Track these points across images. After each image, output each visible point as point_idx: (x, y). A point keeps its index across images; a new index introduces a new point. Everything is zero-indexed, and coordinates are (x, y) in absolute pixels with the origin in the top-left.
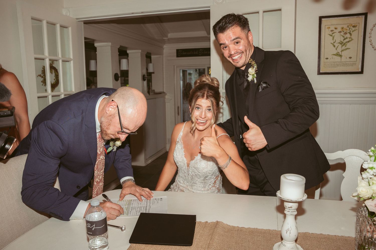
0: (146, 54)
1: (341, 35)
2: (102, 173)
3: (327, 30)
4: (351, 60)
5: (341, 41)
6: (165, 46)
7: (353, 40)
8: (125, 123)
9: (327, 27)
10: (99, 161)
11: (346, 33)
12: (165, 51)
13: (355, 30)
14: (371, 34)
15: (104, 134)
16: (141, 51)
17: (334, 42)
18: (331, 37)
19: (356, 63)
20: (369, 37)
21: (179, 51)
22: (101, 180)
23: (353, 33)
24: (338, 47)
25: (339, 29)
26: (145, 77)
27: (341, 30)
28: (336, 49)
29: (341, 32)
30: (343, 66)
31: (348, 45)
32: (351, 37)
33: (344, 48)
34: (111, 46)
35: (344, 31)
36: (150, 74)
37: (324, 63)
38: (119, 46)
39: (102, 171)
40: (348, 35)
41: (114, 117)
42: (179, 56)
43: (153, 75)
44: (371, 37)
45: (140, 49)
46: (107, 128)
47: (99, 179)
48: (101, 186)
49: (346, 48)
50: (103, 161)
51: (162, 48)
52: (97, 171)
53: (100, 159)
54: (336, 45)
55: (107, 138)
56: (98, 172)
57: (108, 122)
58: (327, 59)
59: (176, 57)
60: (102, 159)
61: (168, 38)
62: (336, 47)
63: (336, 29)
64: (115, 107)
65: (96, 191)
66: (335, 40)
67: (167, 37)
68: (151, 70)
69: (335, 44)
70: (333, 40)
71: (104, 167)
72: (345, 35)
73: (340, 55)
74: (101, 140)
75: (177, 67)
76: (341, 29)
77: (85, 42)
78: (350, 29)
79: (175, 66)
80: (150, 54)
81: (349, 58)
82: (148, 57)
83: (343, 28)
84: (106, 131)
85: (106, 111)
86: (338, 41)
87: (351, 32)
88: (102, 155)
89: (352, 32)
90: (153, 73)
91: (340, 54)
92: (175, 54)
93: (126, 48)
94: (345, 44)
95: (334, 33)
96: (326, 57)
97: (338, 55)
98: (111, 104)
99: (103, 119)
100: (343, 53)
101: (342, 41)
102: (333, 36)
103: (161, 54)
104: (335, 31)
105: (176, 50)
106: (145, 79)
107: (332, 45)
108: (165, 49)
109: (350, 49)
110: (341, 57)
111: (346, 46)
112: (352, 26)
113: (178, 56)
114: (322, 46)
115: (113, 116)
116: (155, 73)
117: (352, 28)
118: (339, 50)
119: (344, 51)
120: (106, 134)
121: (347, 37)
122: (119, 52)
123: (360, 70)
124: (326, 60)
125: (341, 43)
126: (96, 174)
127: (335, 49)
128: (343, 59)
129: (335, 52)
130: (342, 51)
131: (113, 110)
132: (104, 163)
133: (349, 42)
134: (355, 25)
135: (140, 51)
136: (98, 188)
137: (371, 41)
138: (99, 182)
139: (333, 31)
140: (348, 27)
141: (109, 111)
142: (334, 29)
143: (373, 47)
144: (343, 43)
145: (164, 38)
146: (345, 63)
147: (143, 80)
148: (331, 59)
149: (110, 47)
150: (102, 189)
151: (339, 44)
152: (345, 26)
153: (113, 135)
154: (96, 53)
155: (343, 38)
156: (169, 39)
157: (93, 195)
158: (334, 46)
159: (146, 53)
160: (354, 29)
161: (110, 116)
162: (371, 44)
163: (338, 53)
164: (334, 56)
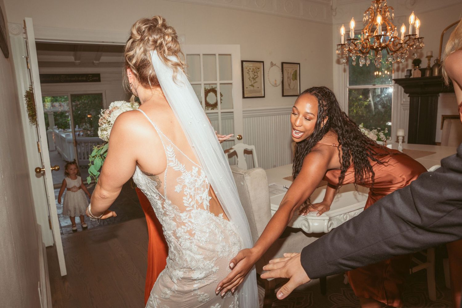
1: (253, 73)
3: (246, 69)
4: (259, 89)
7: (259, 76)
9: (246, 67)
11: (255, 72)
17: (250, 77)
18: (248, 74)
19: (261, 91)
23: (258, 73)
25: (252, 70)
28: (251, 82)
30: (255, 93)
31: (257, 80)
33: (255, 81)
37: (246, 91)
40: (256, 74)
54: (251, 79)
58: (247, 88)
63: (250, 69)
69: (250, 79)
81: (257, 88)
86: (252, 77)
91: (253, 85)
95: (249, 72)
97: (252, 86)
100: (255, 85)
101: (253, 77)
109: (257, 82)
117: (257, 69)
118: (253, 82)
123: (263, 95)
125: (253, 78)
128: (255, 88)
129: (251, 84)
130: (254, 83)
133: (256, 78)
148: (249, 88)
151: (252, 79)
152: (254, 68)
155: (254, 75)
158: (250, 80)
160: (258, 70)
163: (252, 84)
164: (250, 86)
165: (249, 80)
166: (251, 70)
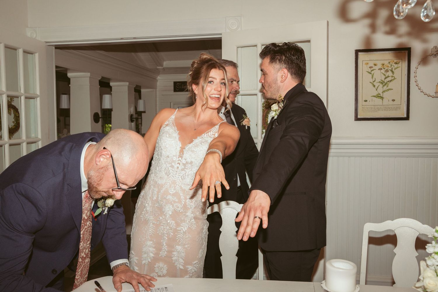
0: (135, 88)
1: (382, 73)
2: (89, 245)
3: (365, 66)
4: (395, 103)
5: (381, 80)
6: (159, 78)
7: (396, 79)
8: (122, 177)
9: (364, 62)
10: (85, 229)
11: (387, 71)
12: (158, 84)
13: (398, 68)
14: (416, 73)
15: (94, 192)
16: (129, 84)
17: (374, 81)
18: (370, 75)
19: (400, 107)
20: (414, 77)
21: (178, 83)
22: (87, 255)
23: (395, 71)
24: (378, 87)
25: (379, 66)
26: (133, 117)
27: (382, 67)
28: (377, 90)
29: (382, 69)
30: (385, 110)
31: (391, 86)
32: (393, 75)
33: (385, 88)
34: (90, 77)
35: (385, 68)
36: (139, 114)
37: (363, 106)
38: (101, 78)
39: (89, 242)
40: (390, 74)
41: (108, 169)
42: (177, 90)
43: (143, 114)
44: (416, 77)
45: (127, 82)
46: (98, 184)
47: (85, 254)
48: (87, 263)
49: (388, 88)
50: (90, 228)
51: (155, 80)
52: (82, 242)
53: (87, 226)
54: (377, 85)
55: (97, 196)
56: (84, 244)
57: (100, 176)
58: (366, 101)
59: (173, 91)
60: (89, 226)
61: (162, 68)
62: (376, 87)
63: (375, 65)
64: (108, 156)
65: (80, 270)
66: (375, 79)
67: (162, 66)
68: (141, 108)
69: (375, 83)
70: (372, 78)
71: (91, 237)
72: (386, 72)
73: (381, 97)
74: (88, 201)
75: (174, 104)
76: (382, 65)
77: (57, 72)
78: (392, 66)
79: (172, 103)
80: (140, 87)
81: (392, 100)
82: (137, 91)
83: (383, 65)
84: (96, 188)
85: (97, 162)
86: (378, 80)
87: (393, 70)
88: (89, 220)
89: (395, 69)
90: (144, 112)
91: (381, 95)
92: (172, 88)
93: (109, 79)
94: (386, 83)
95: (373, 70)
96: (364, 99)
97: (378, 96)
98: (103, 153)
99: (92, 173)
100: (385, 95)
101: (383, 80)
102: (372, 74)
103: (153, 86)
104: (375, 67)
105: (173, 83)
106: (133, 119)
107: (371, 84)
108: (158, 81)
109: (392, 89)
110: (383, 100)
111: (387, 86)
112: (394, 62)
113: (175, 90)
114: (359, 85)
115: (105, 168)
116: (146, 112)
117: (394, 65)
118: (380, 90)
119: (386, 92)
120: (97, 192)
121: (389, 76)
122: (100, 85)
123: (405, 116)
124: (364, 103)
125: (382, 82)
126: (81, 247)
127: (374, 89)
128: (385, 102)
129: (375, 93)
130: (383, 92)
131: (106, 160)
132: (91, 230)
133: (391, 81)
134: (397, 62)
135: (127, 83)
136: (83, 266)
137: (417, 81)
138: (85, 258)
139: (372, 67)
140: (390, 64)
141: (100, 162)
142: (373, 66)
143: (419, 89)
144: (384, 82)
145: (158, 67)
146: (387, 106)
147: (130, 121)
148: (371, 101)
149: (88, 79)
150: (88, 267)
151: (379, 84)
152: (386, 63)
153: (105, 192)
154: (70, 85)
155: (384, 77)
156: (164, 69)
157: (76, 276)
158: (374, 86)
159: (135, 86)
160: (396, 66)
161: (102, 168)
162: (417, 85)
163: (379, 94)
164: (373, 98)
165: (372, 86)
166: (376, 68)
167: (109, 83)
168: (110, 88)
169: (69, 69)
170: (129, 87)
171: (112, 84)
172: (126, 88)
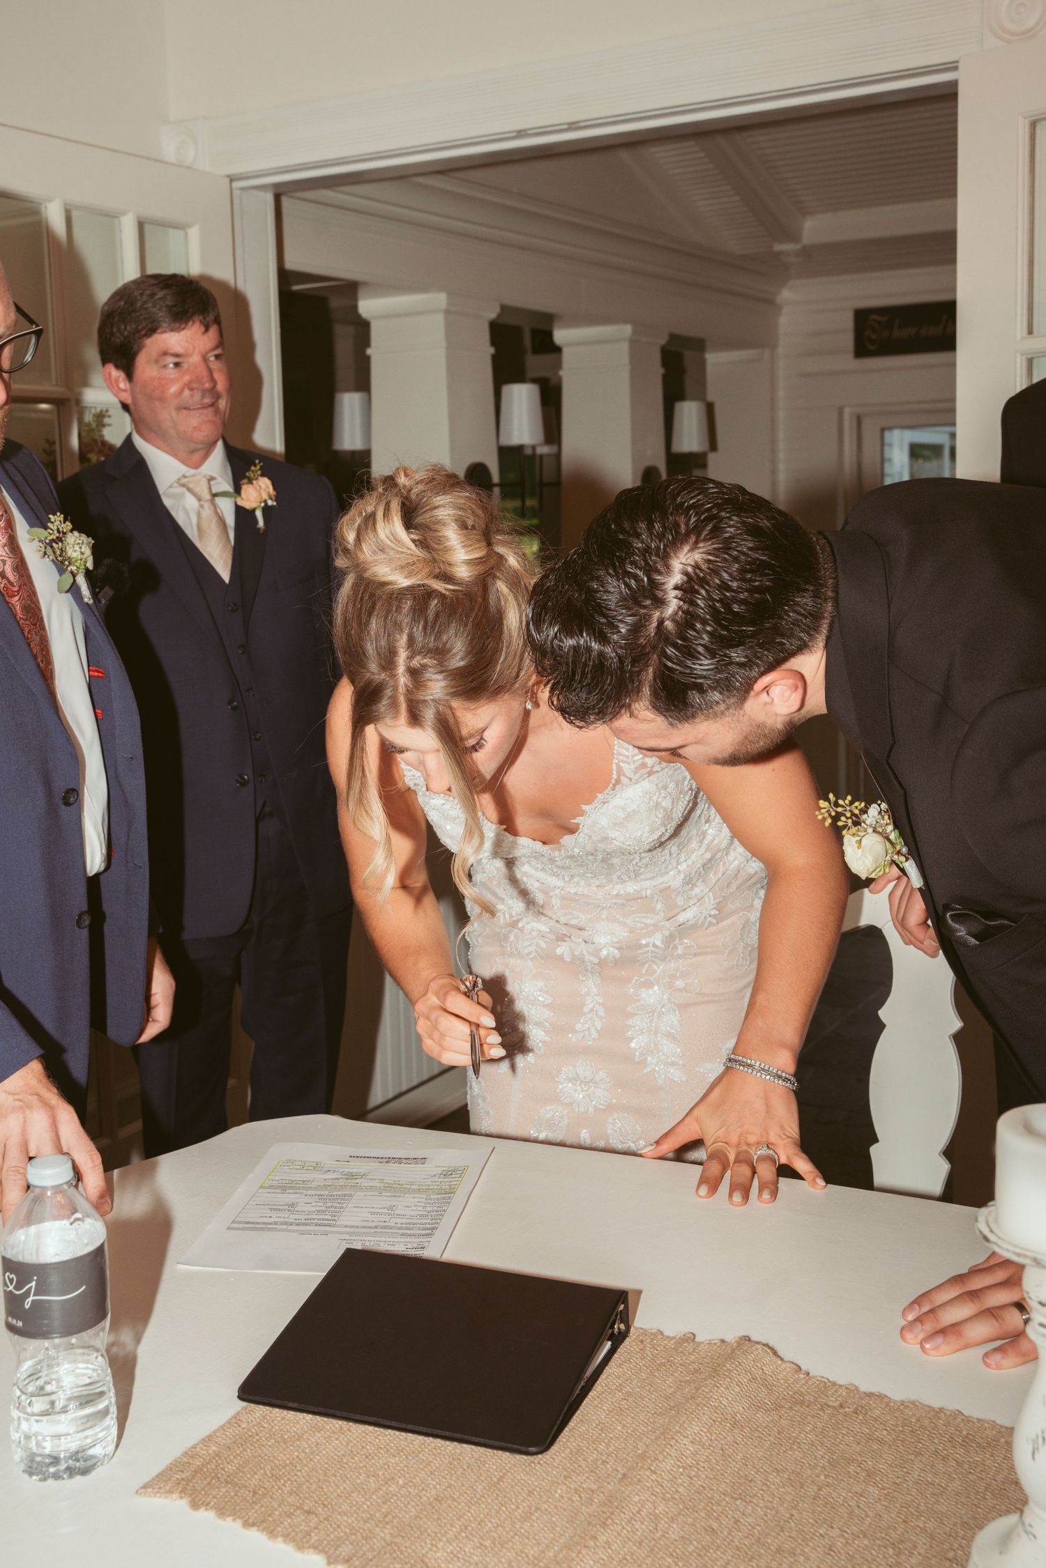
0: (663, 346)
6: (785, 295)
12: (783, 321)
16: (634, 332)
21: (874, 317)
34: (447, 312)
36: (685, 465)
38: (498, 310)
42: (871, 348)
45: (625, 322)
51: (770, 304)
59: (851, 355)
61: (798, 247)
67: (793, 237)
68: (689, 439)
79: (847, 411)
80: (697, 342)
92: (848, 340)
93: (547, 317)
103: (761, 339)
105: (850, 317)
108: (785, 311)
113: (863, 349)
122: (494, 341)
135: (627, 329)
145: (779, 247)
149: (439, 319)
154: (369, 351)
156: (806, 252)
159: (663, 341)
167: (550, 334)
168: (558, 350)
169: (365, 284)
170: (633, 342)
171: (560, 335)
172: (622, 352)
